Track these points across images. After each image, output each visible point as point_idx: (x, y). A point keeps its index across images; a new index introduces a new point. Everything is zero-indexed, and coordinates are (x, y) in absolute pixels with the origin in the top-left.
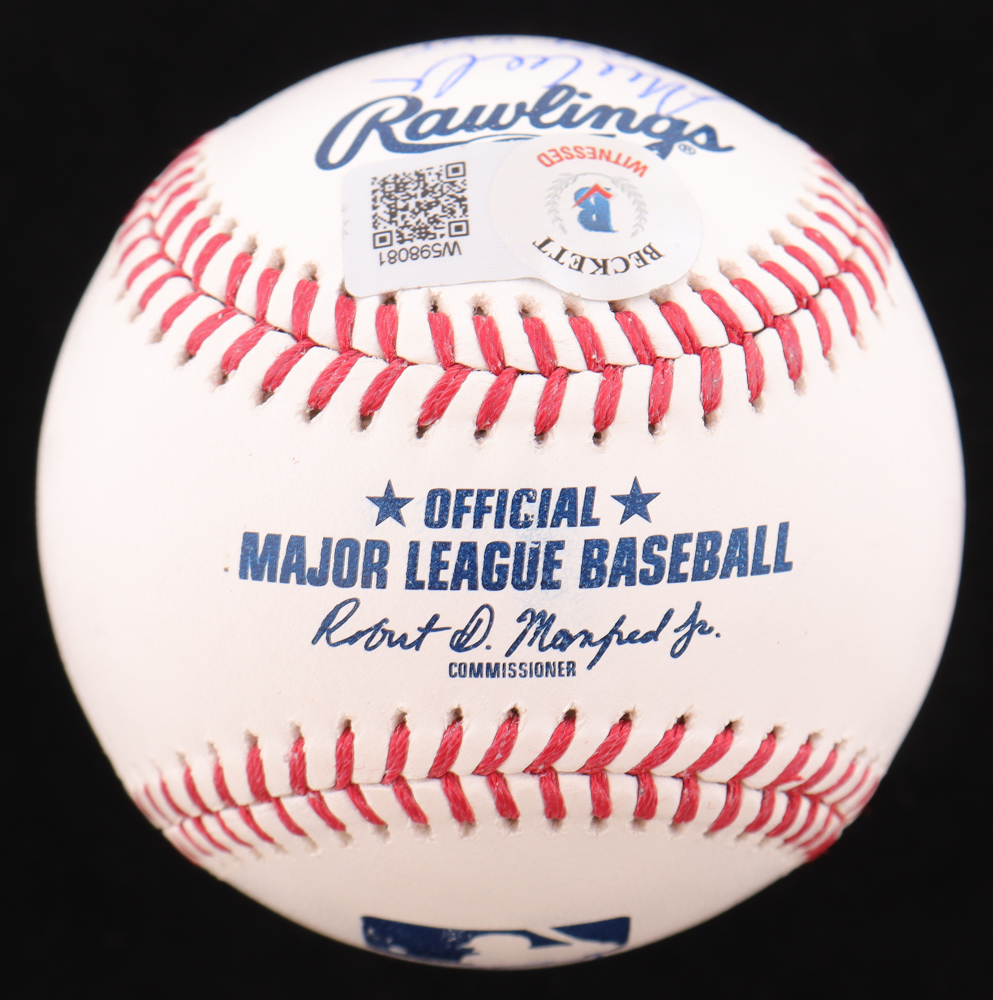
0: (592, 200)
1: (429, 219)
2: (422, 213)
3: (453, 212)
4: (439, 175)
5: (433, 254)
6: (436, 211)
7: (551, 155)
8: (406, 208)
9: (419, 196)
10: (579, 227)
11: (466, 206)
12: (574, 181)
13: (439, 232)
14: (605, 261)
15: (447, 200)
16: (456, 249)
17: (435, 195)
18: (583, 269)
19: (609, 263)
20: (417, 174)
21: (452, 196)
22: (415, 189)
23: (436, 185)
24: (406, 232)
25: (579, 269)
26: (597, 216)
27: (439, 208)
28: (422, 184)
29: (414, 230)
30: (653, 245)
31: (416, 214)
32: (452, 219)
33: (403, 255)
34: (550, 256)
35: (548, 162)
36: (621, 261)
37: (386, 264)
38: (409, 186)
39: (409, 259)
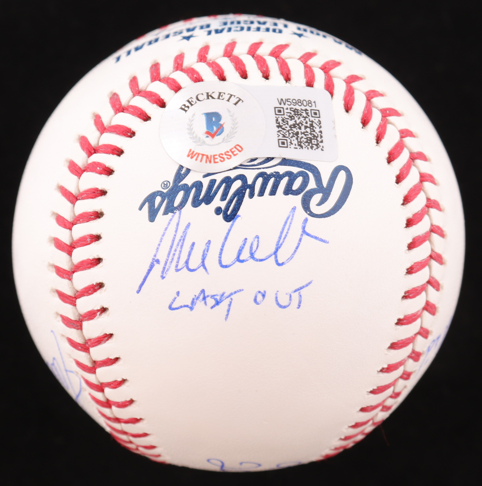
0: (215, 129)
1: (294, 119)
2: (298, 123)
3: (283, 120)
4: (291, 143)
5: (291, 101)
6: (291, 122)
7: (236, 152)
8: (306, 127)
9: (300, 133)
10: (221, 113)
11: (277, 123)
12: (224, 138)
13: (289, 111)
14: (208, 98)
15: (286, 127)
16: (280, 101)
17: (292, 131)
18: (218, 94)
19: (206, 98)
20: (302, 147)
21: (284, 129)
22: (302, 137)
23: (292, 137)
24: (304, 114)
25: (220, 93)
26: (212, 120)
27: (289, 124)
28: (299, 139)
29: (301, 115)
30: (184, 112)
31: (300, 123)
32: (283, 116)
33: (305, 103)
34: (235, 96)
35: (238, 147)
36: (200, 99)
37: (313, 101)
38: (305, 140)
39: (302, 100)
